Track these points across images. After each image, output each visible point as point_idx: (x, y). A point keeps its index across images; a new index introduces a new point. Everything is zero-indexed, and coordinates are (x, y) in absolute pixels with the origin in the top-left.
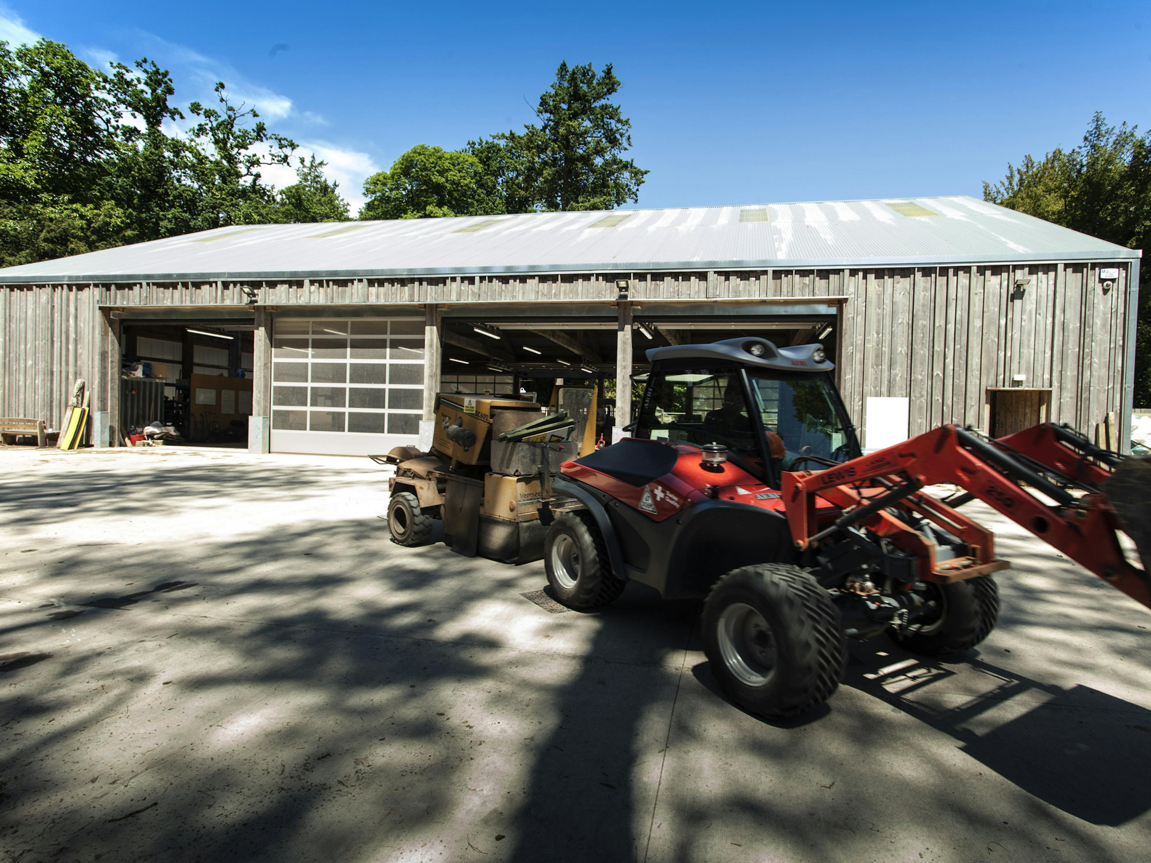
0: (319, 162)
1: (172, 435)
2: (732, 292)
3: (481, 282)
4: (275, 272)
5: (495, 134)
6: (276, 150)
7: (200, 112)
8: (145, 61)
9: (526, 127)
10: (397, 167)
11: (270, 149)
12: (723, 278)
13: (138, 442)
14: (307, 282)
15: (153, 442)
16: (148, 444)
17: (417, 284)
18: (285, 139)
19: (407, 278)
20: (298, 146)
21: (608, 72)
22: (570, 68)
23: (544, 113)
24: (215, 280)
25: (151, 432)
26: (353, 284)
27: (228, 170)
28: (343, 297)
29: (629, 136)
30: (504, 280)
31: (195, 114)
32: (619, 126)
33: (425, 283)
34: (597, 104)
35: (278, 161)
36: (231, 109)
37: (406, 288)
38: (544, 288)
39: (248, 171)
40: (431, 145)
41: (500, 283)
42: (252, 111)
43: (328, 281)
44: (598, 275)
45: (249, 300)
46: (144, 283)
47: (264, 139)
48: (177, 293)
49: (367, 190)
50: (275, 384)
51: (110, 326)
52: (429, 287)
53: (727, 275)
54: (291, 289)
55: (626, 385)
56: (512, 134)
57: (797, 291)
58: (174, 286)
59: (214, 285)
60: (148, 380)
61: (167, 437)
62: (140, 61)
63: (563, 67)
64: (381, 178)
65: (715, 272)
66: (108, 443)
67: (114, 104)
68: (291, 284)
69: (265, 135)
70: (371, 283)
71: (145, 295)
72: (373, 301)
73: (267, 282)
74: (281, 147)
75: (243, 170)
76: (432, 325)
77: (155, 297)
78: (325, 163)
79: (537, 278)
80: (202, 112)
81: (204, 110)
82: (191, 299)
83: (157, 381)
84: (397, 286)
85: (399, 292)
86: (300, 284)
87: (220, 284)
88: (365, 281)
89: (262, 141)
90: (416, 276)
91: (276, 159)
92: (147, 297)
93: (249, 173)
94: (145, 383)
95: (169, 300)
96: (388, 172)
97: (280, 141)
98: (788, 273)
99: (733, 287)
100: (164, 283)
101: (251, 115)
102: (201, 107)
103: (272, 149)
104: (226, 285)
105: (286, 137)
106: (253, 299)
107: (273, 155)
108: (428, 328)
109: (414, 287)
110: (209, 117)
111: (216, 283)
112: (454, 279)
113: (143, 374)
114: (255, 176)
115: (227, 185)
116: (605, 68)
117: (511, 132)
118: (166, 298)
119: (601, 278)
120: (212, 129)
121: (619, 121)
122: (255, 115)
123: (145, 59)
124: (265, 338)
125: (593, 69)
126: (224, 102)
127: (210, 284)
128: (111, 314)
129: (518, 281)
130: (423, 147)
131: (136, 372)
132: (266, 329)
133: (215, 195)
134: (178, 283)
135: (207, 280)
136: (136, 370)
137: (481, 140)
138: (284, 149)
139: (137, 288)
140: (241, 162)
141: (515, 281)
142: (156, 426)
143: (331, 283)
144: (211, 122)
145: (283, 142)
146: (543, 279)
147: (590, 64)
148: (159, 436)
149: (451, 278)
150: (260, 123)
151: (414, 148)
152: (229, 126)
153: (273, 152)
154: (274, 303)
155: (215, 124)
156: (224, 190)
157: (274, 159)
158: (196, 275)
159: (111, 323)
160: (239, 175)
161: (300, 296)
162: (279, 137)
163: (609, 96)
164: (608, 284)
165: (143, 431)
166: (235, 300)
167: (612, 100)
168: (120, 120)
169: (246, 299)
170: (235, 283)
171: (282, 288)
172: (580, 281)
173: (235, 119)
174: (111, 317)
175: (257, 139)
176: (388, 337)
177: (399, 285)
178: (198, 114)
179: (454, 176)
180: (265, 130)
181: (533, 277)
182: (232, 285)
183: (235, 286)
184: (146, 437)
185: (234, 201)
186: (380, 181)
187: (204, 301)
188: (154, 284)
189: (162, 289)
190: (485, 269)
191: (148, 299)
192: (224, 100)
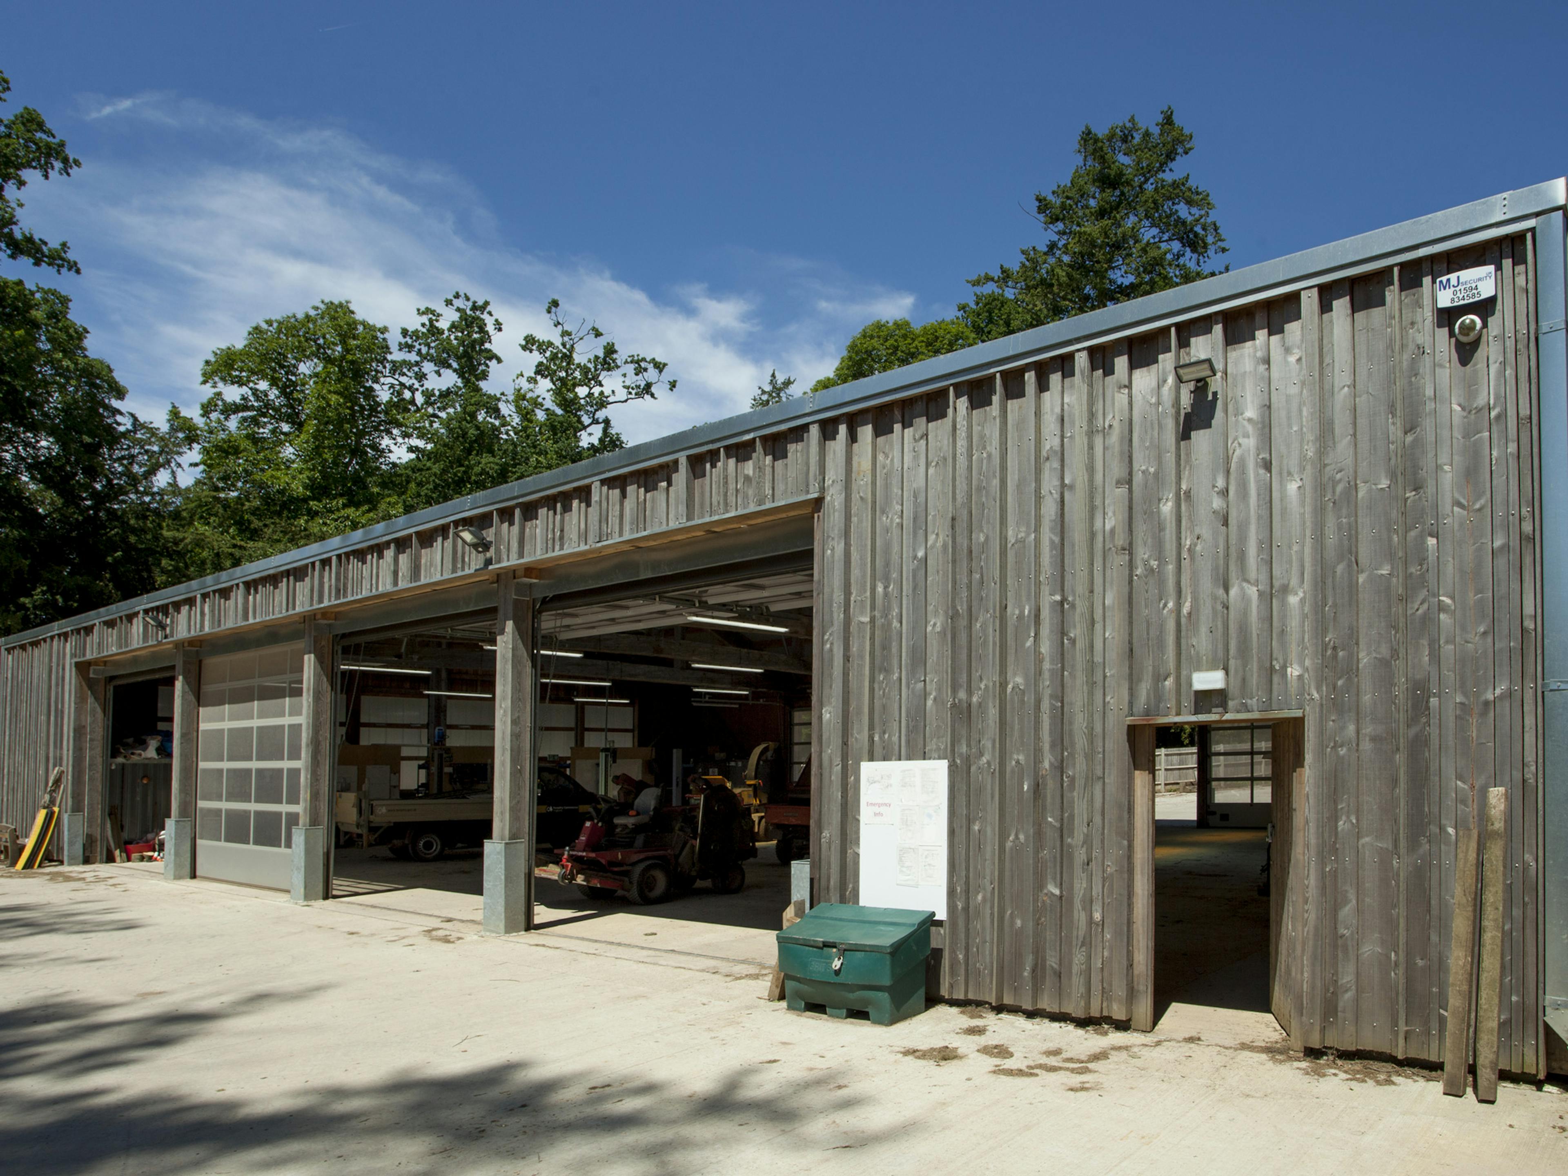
6: (632, 379)
7: (533, 347)
8: (457, 296)
9: (1022, 252)
11: (623, 379)
12: (617, 492)
13: (134, 856)
16: (151, 859)
18: (645, 358)
20: (667, 365)
21: (1168, 121)
22: (1101, 133)
27: (560, 423)
29: (1218, 225)
31: (528, 353)
32: (1198, 210)
35: (637, 394)
36: (569, 334)
39: (593, 418)
42: (593, 329)
45: (162, 635)
47: (614, 367)
51: (90, 687)
53: (624, 485)
56: (1002, 270)
62: (450, 297)
63: (1088, 134)
65: (603, 483)
66: (81, 858)
67: (417, 364)
69: (615, 361)
74: (641, 372)
76: (310, 653)
77: (105, 642)
80: (535, 347)
81: (537, 344)
82: (126, 641)
87: (141, 615)
89: (611, 370)
91: (633, 392)
92: (99, 643)
93: (595, 422)
94: (159, 765)
95: (115, 645)
97: (638, 364)
101: (592, 336)
102: (534, 340)
103: (626, 379)
105: (647, 355)
107: (627, 387)
110: (544, 352)
113: (160, 753)
114: (604, 423)
116: (1160, 118)
117: (1002, 267)
121: (1192, 202)
122: (598, 334)
123: (457, 293)
125: (1140, 124)
126: (559, 326)
128: (91, 671)
136: (145, 748)
138: (645, 375)
139: (95, 632)
144: (545, 360)
145: (643, 365)
147: (1133, 117)
150: (607, 344)
153: (627, 383)
157: (630, 393)
159: (91, 684)
160: (580, 428)
162: (636, 359)
163: (1172, 165)
165: (154, 839)
167: (1178, 170)
168: (425, 382)
170: (153, 611)
173: (573, 347)
174: (91, 676)
175: (604, 370)
180: (616, 352)
184: (157, 847)
189: (110, 630)
191: (100, 646)
192: (559, 324)
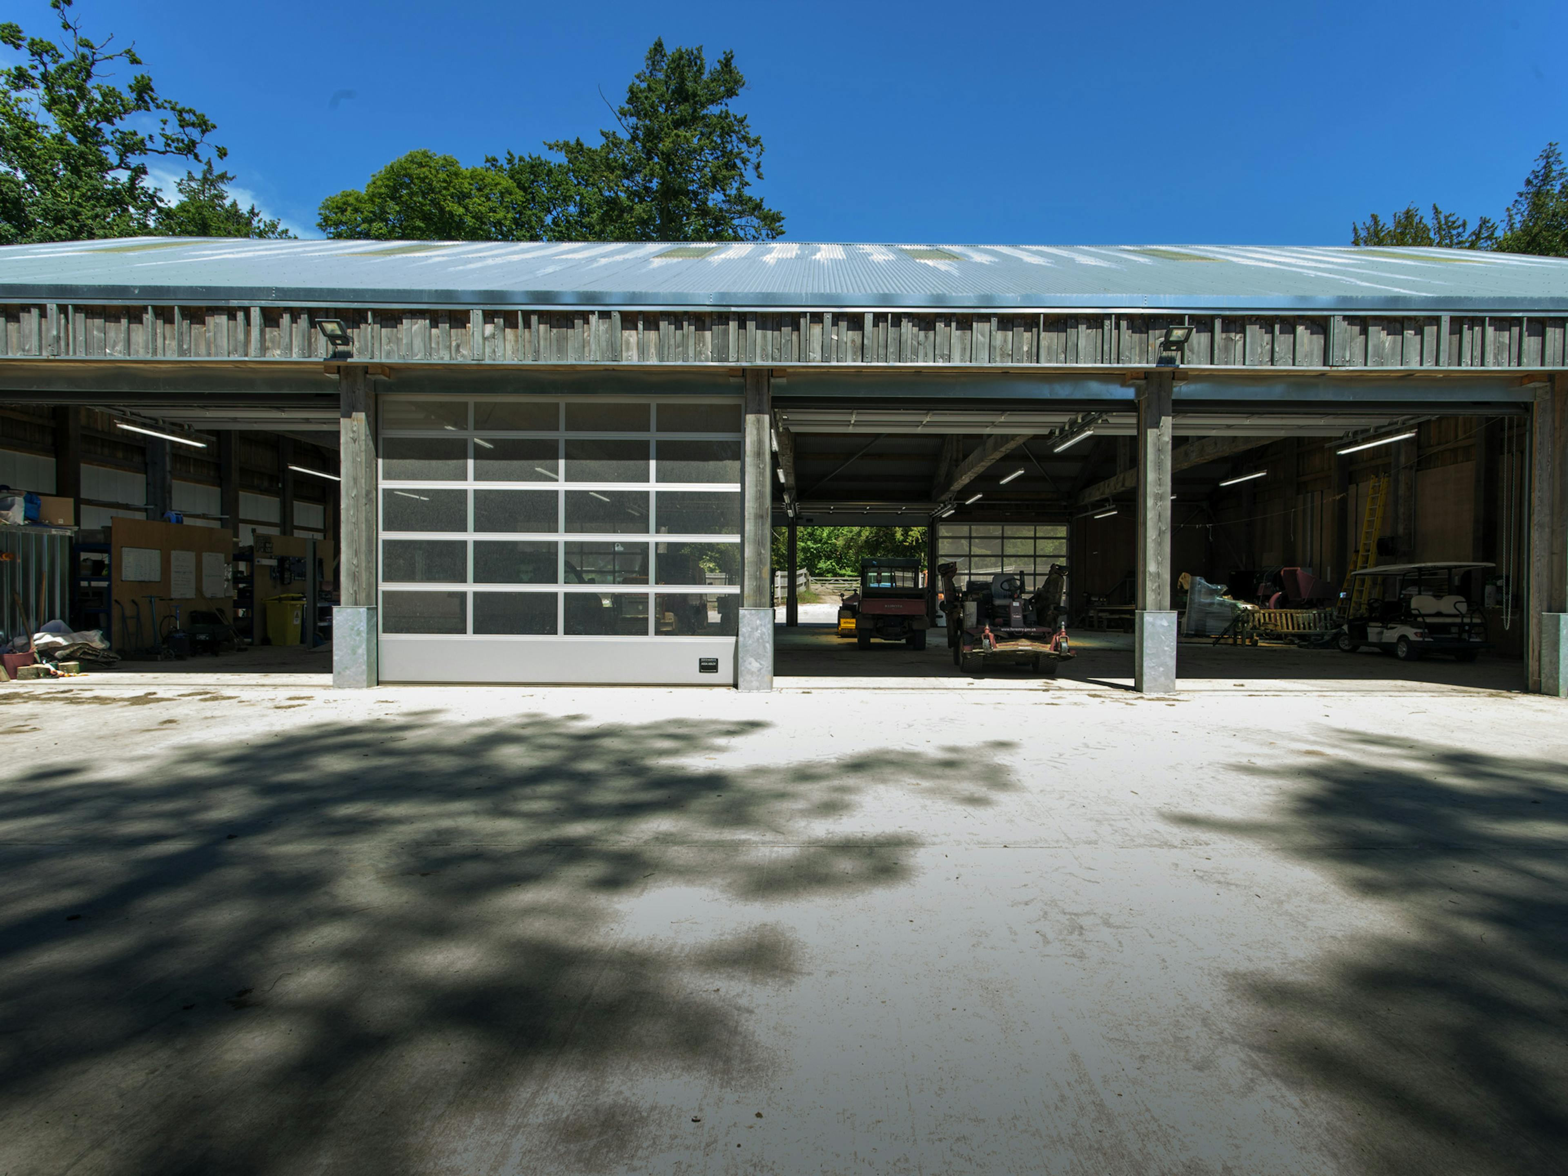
0: (220, 173)
1: (94, 649)
2: (1373, 356)
3: (876, 324)
4: (399, 291)
5: (552, 142)
6: (173, 129)
7: (20, 42)
9: (603, 134)
10: (379, 183)
11: (162, 126)
12: (1357, 329)
13: (24, 671)
14: (476, 316)
15: (57, 668)
16: (48, 674)
17: (733, 325)
18: (190, 111)
19: (712, 313)
20: (214, 127)
21: (727, 63)
22: (670, 50)
23: (628, 116)
24: (246, 303)
25: (47, 644)
26: (587, 321)
27: (82, 155)
28: (561, 350)
29: (759, 164)
30: (926, 322)
31: (11, 47)
32: (744, 147)
33: (751, 325)
34: (714, 110)
35: (176, 148)
36: (87, 45)
37: (708, 334)
38: (1005, 341)
39: (122, 160)
40: (439, 153)
41: (916, 329)
42: (128, 52)
43: (527, 315)
44: (1119, 317)
45: (331, 352)
46: (52, 306)
47: (152, 105)
48: (139, 334)
49: (326, 219)
50: (385, 535)
52: (759, 332)
53: (1363, 323)
54: (434, 331)
55: (1164, 532)
56: (578, 143)
57: (1490, 357)
58: (135, 315)
59: (240, 315)
60: (33, 531)
61: (85, 653)
63: (658, 47)
64: (351, 200)
65: (1345, 318)
68: (435, 318)
69: (153, 100)
70: (629, 320)
71: (55, 333)
72: (631, 358)
73: (376, 312)
74: (183, 124)
75: (112, 156)
76: (760, 412)
77: (81, 338)
78: (229, 175)
79: (994, 321)
80: (25, 44)
81: (29, 41)
82: (180, 346)
83: (54, 532)
84: (689, 329)
85: (691, 342)
86: (459, 319)
87: (255, 314)
88: (617, 317)
89: (148, 109)
90: (733, 309)
91: (174, 145)
92: (58, 338)
94: (26, 536)
95: (120, 347)
96: (363, 191)
97: (181, 115)
98: (1476, 321)
99: (1374, 346)
100: (104, 307)
101: (126, 60)
102: (22, 35)
103: (166, 127)
104: (271, 317)
105: (193, 108)
106: (341, 348)
107: (167, 138)
108: (750, 418)
109: (726, 333)
110: (40, 56)
111: (247, 311)
112: (817, 318)
113: (26, 518)
114: (134, 170)
115: (81, 178)
116: (722, 58)
117: (578, 140)
118: (110, 342)
119: (1124, 324)
120: (45, 77)
121: (745, 139)
122: (135, 61)
124: (366, 436)
125: (703, 55)
126: (71, 31)
127: (231, 313)
129: (954, 325)
130: (425, 155)
131: (10, 513)
132: (367, 416)
133: (60, 196)
134: (145, 309)
135: (222, 303)
136: (9, 507)
137: (511, 155)
138: (189, 130)
139: (31, 320)
140: (107, 142)
141: (948, 325)
142: (54, 631)
143: (534, 319)
144: (45, 65)
145: (186, 116)
146: (1007, 322)
147: (700, 47)
148: (68, 651)
149: (812, 314)
150: (143, 77)
151: (411, 155)
152: (83, 75)
153: (168, 132)
154: (395, 360)
155: (52, 68)
156: (77, 188)
157: (169, 145)
158: (193, 291)
160: (104, 167)
161: (458, 346)
162: (178, 107)
163: (729, 100)
164: (1136, 336)
165: (28, 644)
166: (295, 350)
167: (734, 107)
169: (322, 350)
170: (295, 314)
171: (415, 328)
172: (1082, 328)
173: (93, 64)
175: (139, 108)
176: (653, 436)
177: (693, 328)
178: (18, 47)
179: (480, 205)
180: (152, 90)
181: (986, 318)
182: (286, 318)
183: (294, 319)
184: (36, 656)
185: (98, 210)
186: (350, 205)
187: (213, 350)
188: (77, 308)
189: (99, 322)
190: (886, 300)
191: (63, 343)
192: (70, 27)
